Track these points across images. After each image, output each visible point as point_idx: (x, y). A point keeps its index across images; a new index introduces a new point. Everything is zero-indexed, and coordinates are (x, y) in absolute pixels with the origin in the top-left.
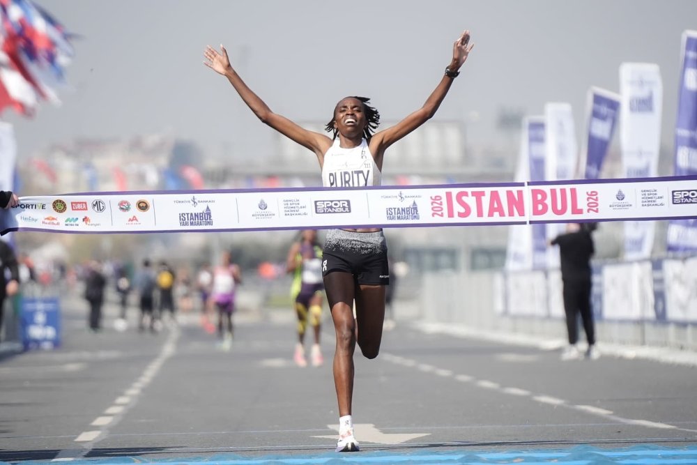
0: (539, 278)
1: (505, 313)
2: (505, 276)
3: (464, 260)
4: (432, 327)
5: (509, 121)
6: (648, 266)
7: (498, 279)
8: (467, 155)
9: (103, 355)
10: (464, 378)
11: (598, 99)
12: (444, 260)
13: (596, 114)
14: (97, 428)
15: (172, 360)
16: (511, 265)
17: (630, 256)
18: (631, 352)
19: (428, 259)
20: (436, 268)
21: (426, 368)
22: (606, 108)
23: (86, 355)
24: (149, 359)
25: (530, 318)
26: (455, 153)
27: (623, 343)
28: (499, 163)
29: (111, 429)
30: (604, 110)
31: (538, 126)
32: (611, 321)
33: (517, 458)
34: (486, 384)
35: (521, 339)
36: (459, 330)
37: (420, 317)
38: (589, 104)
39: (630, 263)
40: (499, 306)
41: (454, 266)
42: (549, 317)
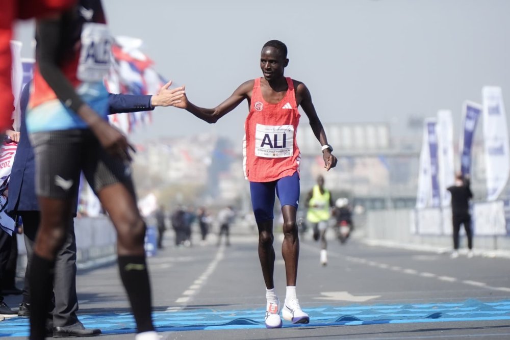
0: (436, 213)
1: (417, 233)
2: (417, 211)
3: (389, 204)
4: (373, 242)
5: (415, 123)
6: (501, 204)
7: (412, 214)
8: (391, 143)
9: (182, 259)
10: (396, 268)
11: (469, 108)
12: (378, 204)
13: (468, 117)
14: (186, 296)
15: (222, 262)
16: (420, 205)
17: (491, 198)
18: (492, 254)
19: (368, 204)
20: (373, 208)
21: (372, 264)
22: (474, 113)
23: (172, 259)
24: (210, 261)
25: (431, 236)
26: (384, 141)
27: (487, 248)
28: (409, 147)
29: (195, 296)
30: (472, 114)
31: (432, 125)
32: (480, 236)
33: (434, 307)
34: (409, 271)
35: (427, 248)
36: (389, 243)
37: (366, 236)
38: (464, 111)
39: (491, 202)
40: (413, 229)
41: (384, 207)
42: (442, 235)
